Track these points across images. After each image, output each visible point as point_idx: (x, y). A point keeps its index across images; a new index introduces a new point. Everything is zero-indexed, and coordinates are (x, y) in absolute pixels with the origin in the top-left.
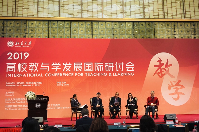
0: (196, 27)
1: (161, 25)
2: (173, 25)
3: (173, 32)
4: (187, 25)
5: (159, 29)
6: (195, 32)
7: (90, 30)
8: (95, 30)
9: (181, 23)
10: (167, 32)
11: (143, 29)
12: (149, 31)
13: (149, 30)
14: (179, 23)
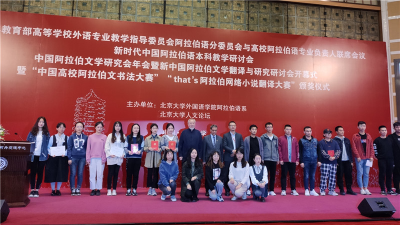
0: (364, 20)
1: (301, 10)
2: (323, 14)
3: (322, 26)
4: (349, 15)
5: (296, 17)
6: (361, 28)
7: (161, 8)
8: (170, 9)
9: (338, 11)
10: (310, 25)
11: (265, 16)
12: (278, 21)
13: (277, 18)
14: (333, 10)
